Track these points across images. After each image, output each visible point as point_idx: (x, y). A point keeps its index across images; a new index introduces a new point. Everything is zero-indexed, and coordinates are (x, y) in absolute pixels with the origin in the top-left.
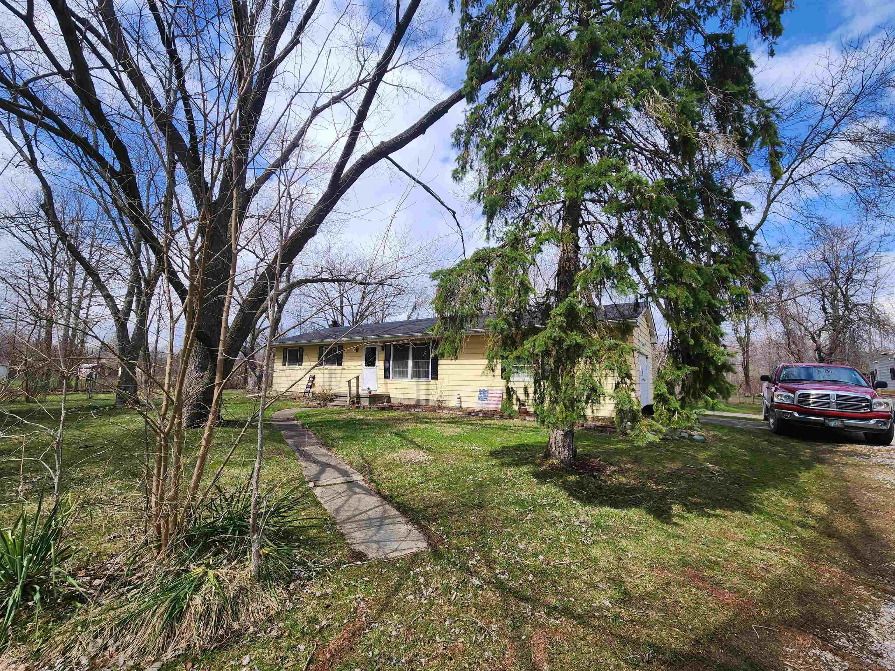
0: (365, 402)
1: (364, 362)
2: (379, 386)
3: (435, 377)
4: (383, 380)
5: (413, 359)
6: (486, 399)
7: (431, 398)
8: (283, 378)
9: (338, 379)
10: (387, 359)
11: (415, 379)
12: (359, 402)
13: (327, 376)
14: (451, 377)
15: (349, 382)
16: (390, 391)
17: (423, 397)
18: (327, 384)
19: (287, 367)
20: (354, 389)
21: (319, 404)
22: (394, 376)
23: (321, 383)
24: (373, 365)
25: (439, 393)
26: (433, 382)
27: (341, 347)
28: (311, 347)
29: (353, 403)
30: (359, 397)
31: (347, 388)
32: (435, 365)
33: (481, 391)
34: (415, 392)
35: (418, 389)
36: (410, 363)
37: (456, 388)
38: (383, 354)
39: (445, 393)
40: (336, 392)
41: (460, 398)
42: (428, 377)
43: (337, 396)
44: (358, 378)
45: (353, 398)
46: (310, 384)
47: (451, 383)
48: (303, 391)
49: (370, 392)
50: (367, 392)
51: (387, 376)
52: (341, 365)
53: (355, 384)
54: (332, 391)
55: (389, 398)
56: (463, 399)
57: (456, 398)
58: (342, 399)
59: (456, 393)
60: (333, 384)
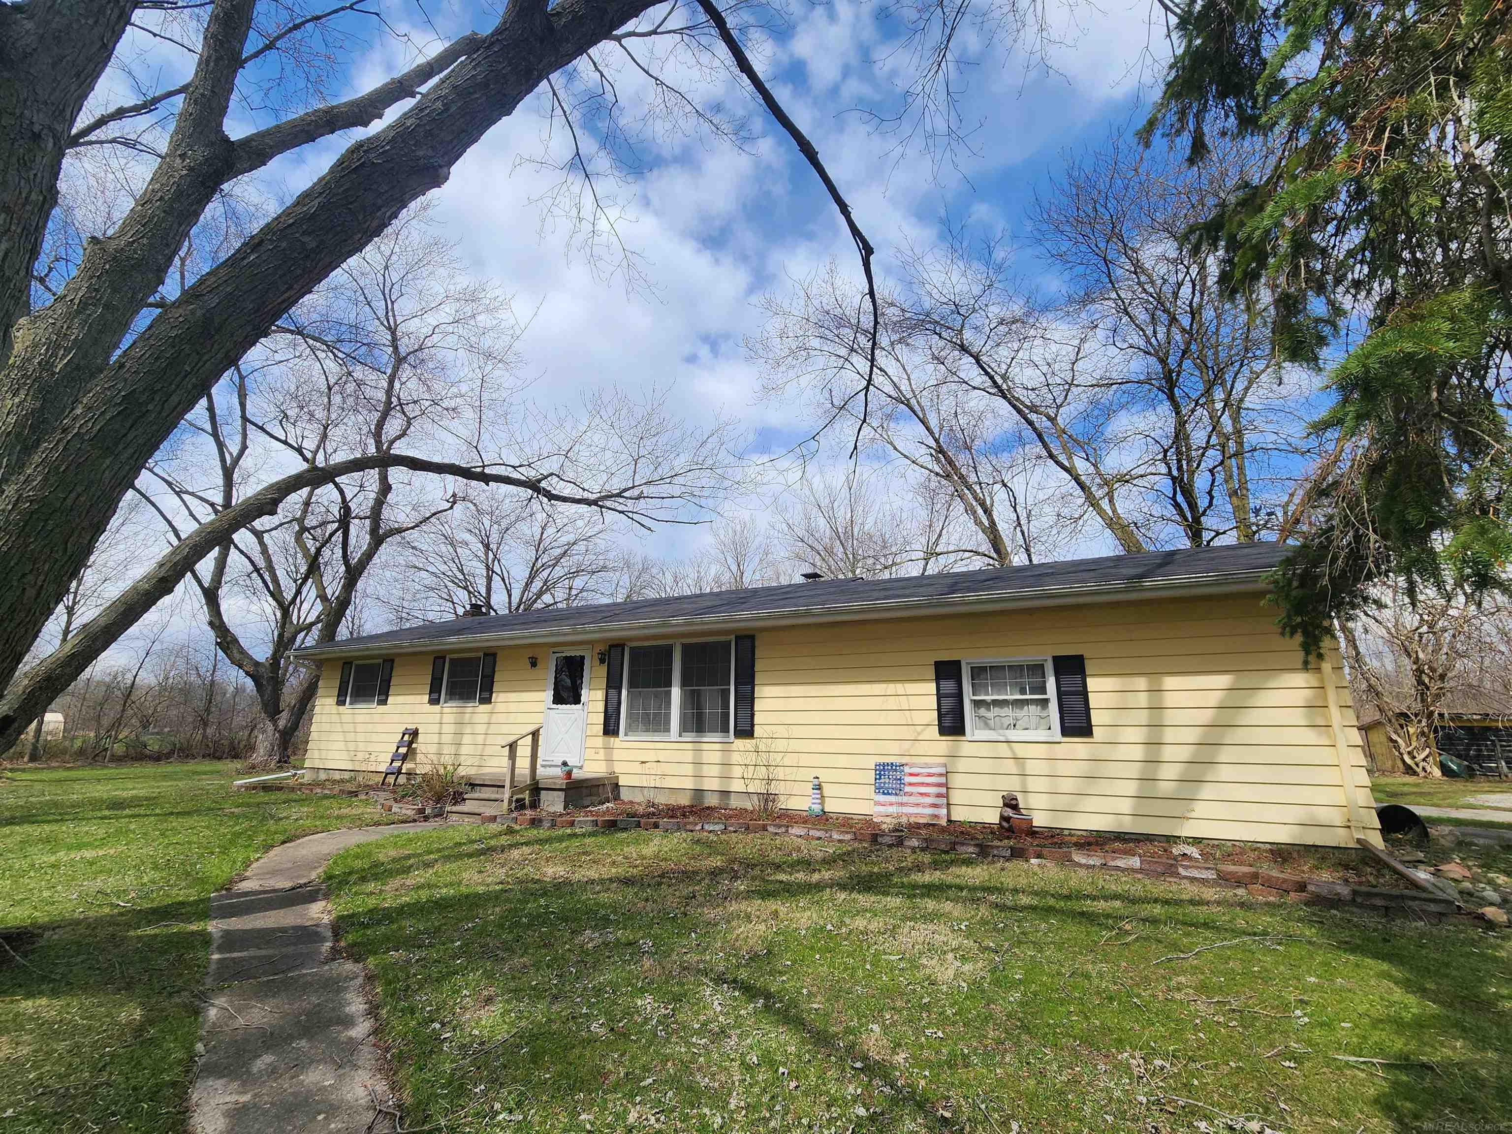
0: (553, 803)
1: (549, 695)
2: (589, 754)
3: (746, 731)
4: (600, 741)
5: (684, 684)
6: (898, 792)
7: (737, 786)
8: (334, 737)
9: (480, 739)
10: (613, 684)
11: (689, 737)
12: (534, 805)
13: (448, 729)
14: (797, 731)
15: (513, 747)
16: (618, 768)
17: (712, 784)
18: (448, 750)
19: (346, 709)
20: (523, 763)
21: (421, 811)
22: (629, 729)
23: (433, 749)
24: (577, 700)
25: (762, 772)
26: (741, 744)
27: (491, 657)
28: (414, 657)
29: (520, 805)
30: (536, 789)
31: (505, 762)
32: (747, 701)
33: (882, 770)
34: (689, 769)
35: (697, 764)
36: (676, 692)
37: (805, 760)
38: (603, 671)
39: (780, 773)
40: (472, 771)
41: (819, 787)
42: (725, 730)
43: (473, 786)
44: (535, 734)
45: (522, 791)
46: (403, 750)
47: (795, 745)
48: (383, 768)
49: (569, 774)
50: (558, 772)
51: (610, 728)
52: (487, 700)
53: (528, 751)
54: (462, 771)
55: (617, 786)
56: (827, 790)
57: (808, 788)
58: (487, 793)
59: (810, 774)
60: (464, 750)
